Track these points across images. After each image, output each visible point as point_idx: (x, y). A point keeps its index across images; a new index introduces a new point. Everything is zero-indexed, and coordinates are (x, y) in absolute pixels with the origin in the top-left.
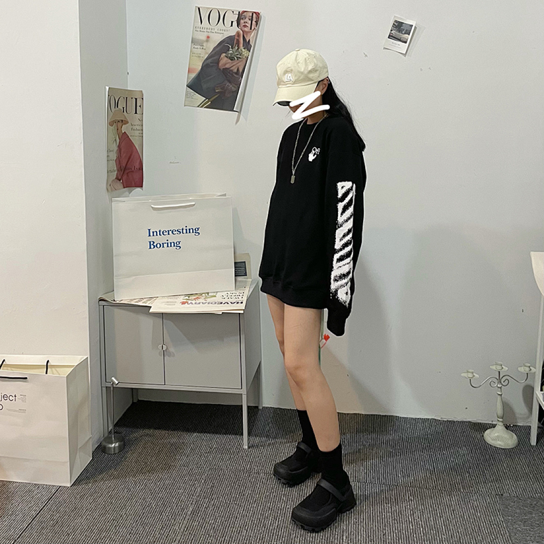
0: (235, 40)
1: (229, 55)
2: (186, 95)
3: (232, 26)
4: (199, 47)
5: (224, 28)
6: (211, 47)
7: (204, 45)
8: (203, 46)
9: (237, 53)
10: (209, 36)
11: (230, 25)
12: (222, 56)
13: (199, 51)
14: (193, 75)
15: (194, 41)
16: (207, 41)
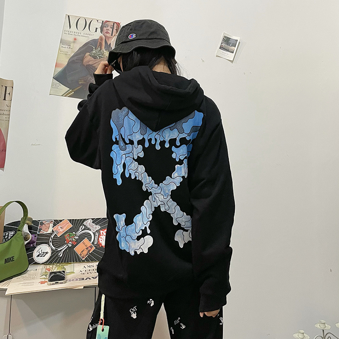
0: (99, 43)
1: (93, 54)
2: (52, 85)
3: (96, 31)
4: (66, 46)
5: (89, 33)
6: (77, 47)
7: (72, 45)
8: (70, 46)
9: (99, 53)
10: (76, 38)
11: (95, 31)
12: (86, 55)
13: (66, 50)
14: (59, 69)
15: (62, 41)
16: (74, 42)
